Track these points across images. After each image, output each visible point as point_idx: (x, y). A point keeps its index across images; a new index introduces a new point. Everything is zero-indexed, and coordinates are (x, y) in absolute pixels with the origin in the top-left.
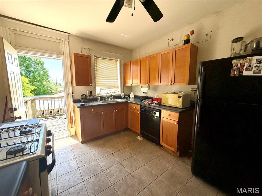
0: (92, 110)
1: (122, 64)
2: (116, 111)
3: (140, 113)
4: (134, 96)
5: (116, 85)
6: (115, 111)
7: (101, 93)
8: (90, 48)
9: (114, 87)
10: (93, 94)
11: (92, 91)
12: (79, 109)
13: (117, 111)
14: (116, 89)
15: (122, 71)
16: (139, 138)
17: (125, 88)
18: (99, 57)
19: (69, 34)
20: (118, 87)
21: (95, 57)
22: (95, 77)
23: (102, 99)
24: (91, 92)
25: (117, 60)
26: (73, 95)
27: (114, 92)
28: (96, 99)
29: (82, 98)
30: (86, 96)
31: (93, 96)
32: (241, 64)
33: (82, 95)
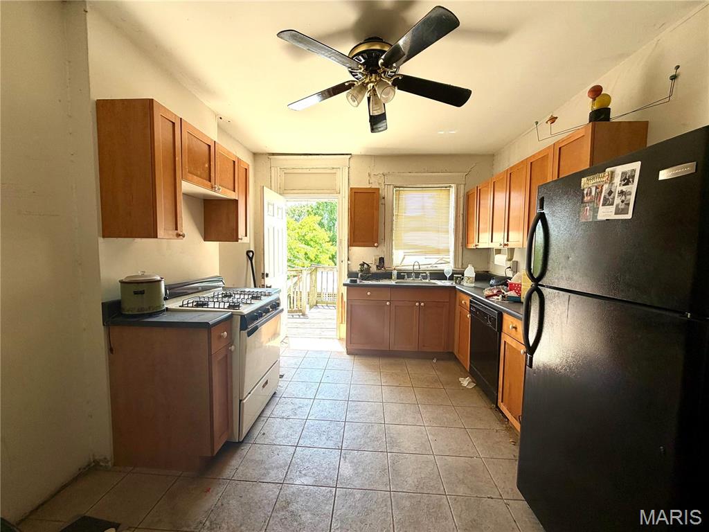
0: (369, 293)
1: (462, 194)
2: (420, 304)
3: (471, 317)
4: (474, 276)
5: (441, 247)
6: (417, 304)
7: (404, 263)
8: (386, 172)
9: (438, 251)
10: (386, 265)
11: (383, 258)
12: (346, 287)
13: (422, 304)
14: (441, 257)
15: (461, 212)
16: (466, 382)
17: (467, 254)
18: (405, 186)
19: (349, 156)
20: (449, 251)
21: (395, 187)
22: (392, 230)
23: (400, 276)
24: (382, 260)
25: (450, 187)
26: (349, 262)
27: (436, 263)
28: (388, 276)
29: (361, 271)
30: (368, 266)
31: (385, 269)
32: (597, 188)
33: (362, 265)
